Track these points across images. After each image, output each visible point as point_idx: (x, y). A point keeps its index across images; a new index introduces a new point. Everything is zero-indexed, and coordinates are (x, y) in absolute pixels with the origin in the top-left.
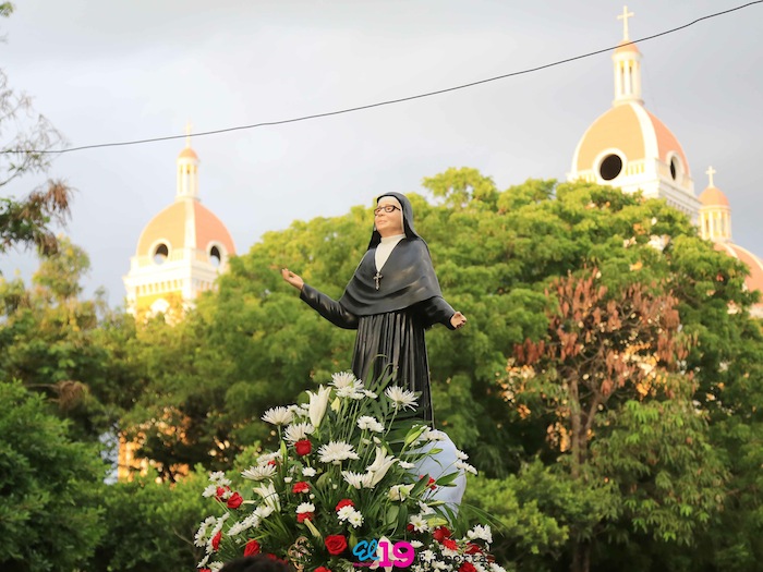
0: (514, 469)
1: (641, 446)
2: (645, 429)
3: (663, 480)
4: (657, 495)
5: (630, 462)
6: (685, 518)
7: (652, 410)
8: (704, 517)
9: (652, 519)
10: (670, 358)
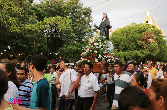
0: (139, 50)
1: (151, 48)
2: (152, 46)
3: (154, 51)
4: (153, 52)
5: (150, 49)
6: (156, 54)
7: (152, 44)
8: (157, 54)
9: (152, 54)
10: (154, 39)
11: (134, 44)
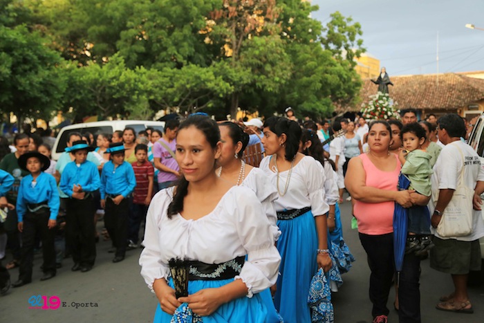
1: (260, 55)
2: (261, 48)
3: (268, 68)
4: (266, 74)
5: (256, 61)
6: (276, 82)
7: (263, 40)
8: (283, 82)
9: (264, 83)
10: (271, 17)
11: (185, 36)
